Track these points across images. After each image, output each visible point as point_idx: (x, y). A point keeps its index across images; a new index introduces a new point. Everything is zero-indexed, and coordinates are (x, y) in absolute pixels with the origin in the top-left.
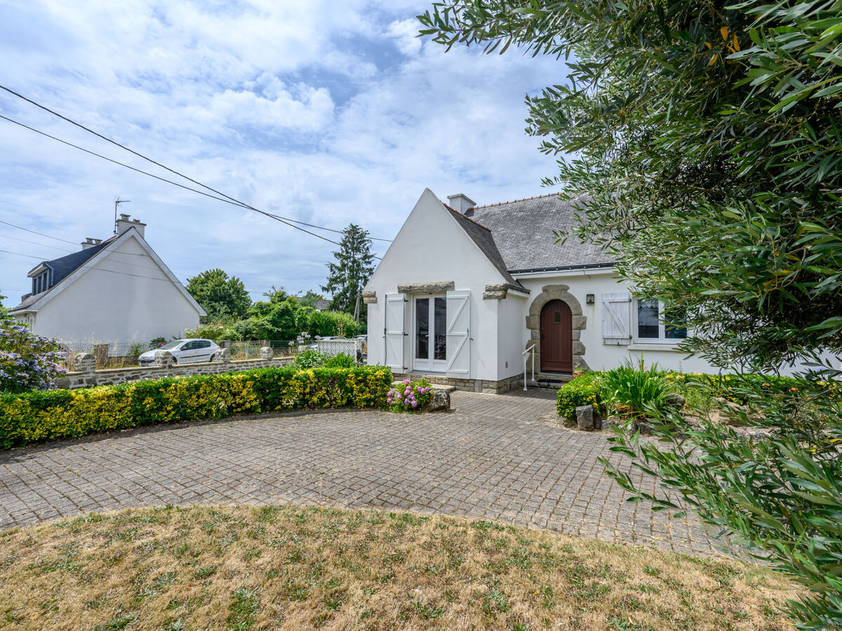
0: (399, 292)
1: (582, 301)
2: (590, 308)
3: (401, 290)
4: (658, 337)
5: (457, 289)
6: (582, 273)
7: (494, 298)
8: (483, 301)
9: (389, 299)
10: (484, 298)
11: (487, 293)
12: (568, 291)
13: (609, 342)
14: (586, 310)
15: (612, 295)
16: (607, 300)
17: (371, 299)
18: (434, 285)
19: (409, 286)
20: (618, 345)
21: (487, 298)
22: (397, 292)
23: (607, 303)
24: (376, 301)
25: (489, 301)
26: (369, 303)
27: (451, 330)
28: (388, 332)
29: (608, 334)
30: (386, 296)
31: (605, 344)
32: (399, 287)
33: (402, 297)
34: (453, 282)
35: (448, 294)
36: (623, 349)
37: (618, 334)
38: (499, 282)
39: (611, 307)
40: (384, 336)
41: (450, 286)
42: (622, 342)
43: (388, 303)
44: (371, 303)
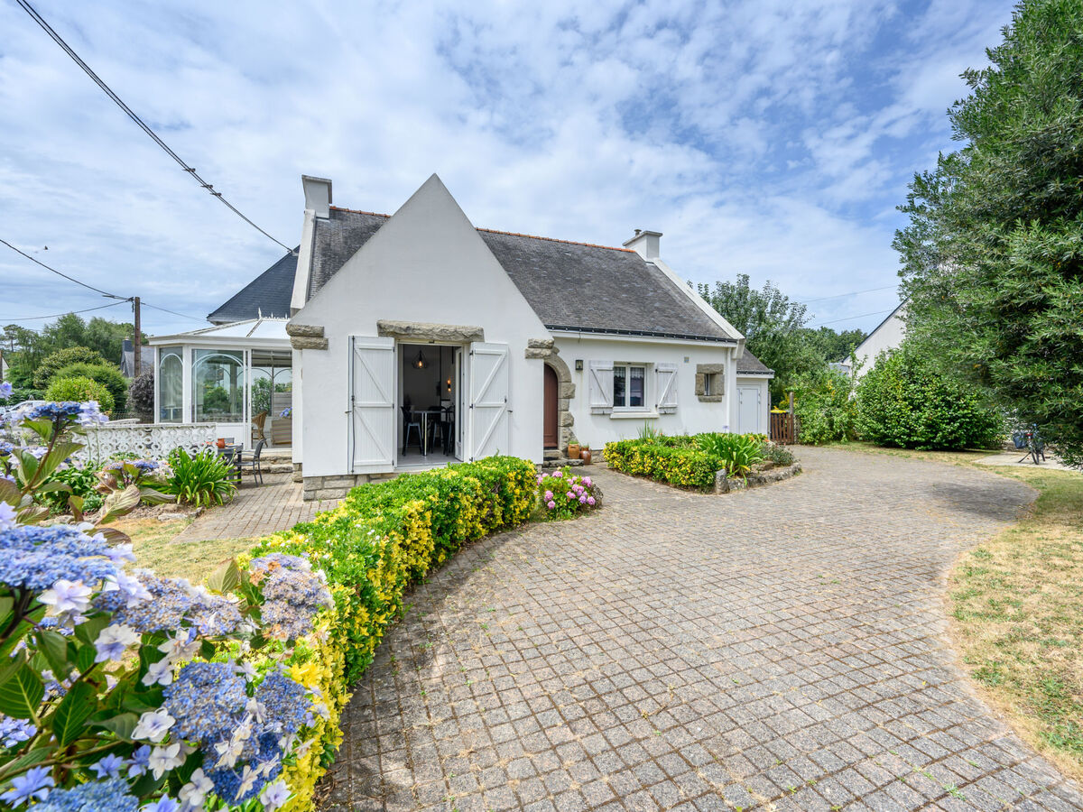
0: (381, 333)
1: (572, 367)
2: (579, 375)
3: (383, 330)
4: (624, 405)
5: (488, 341)
6: (578, 336)
7: (541, 358)
8: (525, 360)
9: (359, 344)
10: (528, 357)
11: (532, 350)
12: (558, 354)
13: (596, 412)
14: (575, 377)
15: (599, 362)
16: (595, 367)
17: (314, 340)
18: (452, 329)
19: (404, 326)
20: (604, 414)
21: (530, 356)
22: (376, 334)
23: (595, 371)
24: (327, 345)
25: (533, 361)
26: (305, 348)
27: (482, 399)
28: (359, 402)
29: (595, 404)
30: (353, 339)
31: (592, 414)
32: (379, 326)
33: (390, 343)
34: (482, 330)
35: (476, 346)
36: (607, 417)
37: (603, 404)
38: (546, 336)
39: (599, 375)
40: (351, 409)
41: (478, 335)
42: (606, 412)
43: (358, 351)
44: (311, 348)
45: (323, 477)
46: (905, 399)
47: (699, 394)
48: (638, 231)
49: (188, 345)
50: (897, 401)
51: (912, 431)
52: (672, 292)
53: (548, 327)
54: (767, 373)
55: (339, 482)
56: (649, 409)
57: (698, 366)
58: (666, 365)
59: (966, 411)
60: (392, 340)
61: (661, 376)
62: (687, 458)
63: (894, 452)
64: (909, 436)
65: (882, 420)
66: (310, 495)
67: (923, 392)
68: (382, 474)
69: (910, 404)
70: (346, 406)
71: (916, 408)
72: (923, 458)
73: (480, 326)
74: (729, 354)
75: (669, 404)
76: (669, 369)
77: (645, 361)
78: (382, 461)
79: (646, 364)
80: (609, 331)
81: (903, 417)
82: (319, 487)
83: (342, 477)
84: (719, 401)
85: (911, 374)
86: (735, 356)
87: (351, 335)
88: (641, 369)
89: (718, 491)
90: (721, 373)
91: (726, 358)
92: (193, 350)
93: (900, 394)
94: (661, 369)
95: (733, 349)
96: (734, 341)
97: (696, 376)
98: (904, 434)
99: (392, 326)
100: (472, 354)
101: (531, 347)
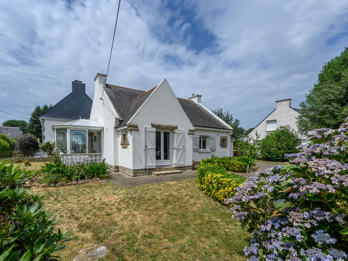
0: (152, 127)
3: (153, 126)
4: (201, 148)
5: (179, 129)
7: (192, 134)
9: (147, 130)
10: (188, 134)
11: (190, 132)
15: (197, 135)
16: (195, 137)
17: (135, 128)
18: (170, 125)
19: (158, 124)
24: (138, 130)
25: (190, 135)
26: (133, 130)
27: (178, 146)
28: (147, 147)
29: (195, 148)
30: (146, 128)
31: (194, 151)
32: (152, 124)
33: (154, 130)
34: (177, 126)
35: (176, 131)
36: (198, 152)
37: (197, 148)
38: (193, 128)
39: (196, 139)
40: (145, 149)
41: (176, 128)
42: (198, 150)
43: (147, 132)
44: (134, 131)
45: (138, 170)
46: (276, 147)
47: (221, 145)
48: (193, 95)
49: (69, 128)
50: (274, 147)
51: (278, 156)
52: (208, 114)
53: (194, 126)
54: (233, 139)
55: (142, 171)
56: (208, 149)
57: (221, 137)
58: (213, 137)
59: (294, 151)
60: (155, 128)
61: (212, 140)
62: (237, 163)
63: (273, 162)
64: (277, 158)
65: (269, 153)
66: (134, 175)
67: (282, 145)
68: (152, 169)
70: (144, 148)
71: (279, 149)
72: (282, 164)
73: (177, 125)
74: (229, 133)
75: (214, 148)
76: (214, 138)
77: (206, 135)
78: (153, 164)
79: (207, 136)
80: (199, 126)
81: (275, 152)
82: (137, 172)
83: (142, 170)
84: (226, 147)
85: (278, 140)
86: (231, 134)
87: (145, 127)
88: (205, 138)
89: (248, 172)
90: (226, 139)
91: (228, 135)
92: (70, 130)
93: (275, 145)
94: (212, 138)
95: (230, 132)
96: (231, 130)
97: (220, 140)
98: (275, 157)
99: (155, 124)
100: (175, 133)
101: (189, 131)
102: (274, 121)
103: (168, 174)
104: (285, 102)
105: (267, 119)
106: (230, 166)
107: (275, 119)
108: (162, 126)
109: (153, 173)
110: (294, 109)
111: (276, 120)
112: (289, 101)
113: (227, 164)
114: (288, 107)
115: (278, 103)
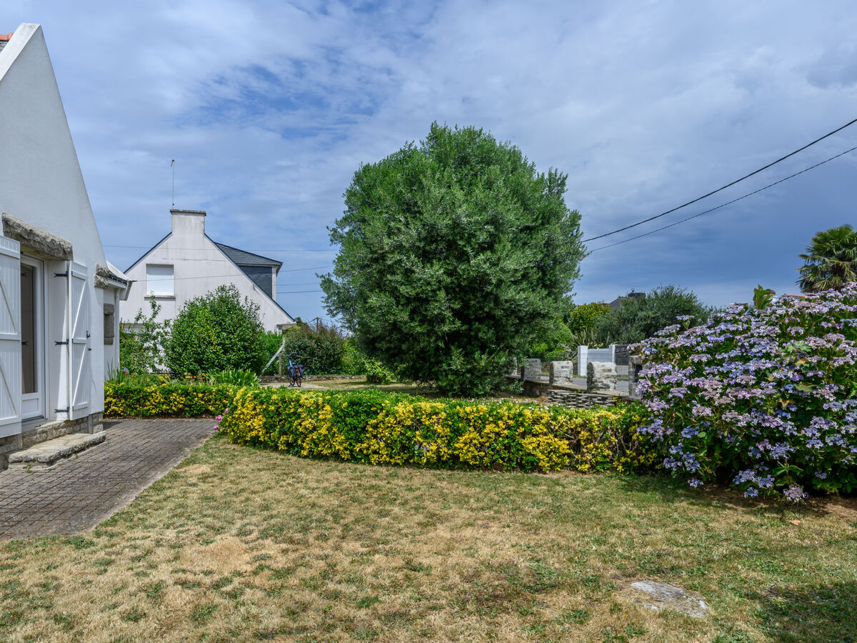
0: (6, 234)
3: (10, 229)
5: (75, 261)
8: (94, 289)
10: (96, 286)
11: (99, 278)
19: (28, 228)
22: (2, 232)
27: (75, 334)
32: (7, 223)
33: (17, 250)
34: (71, 246)
35: (70, 266)
38: (104, 264)
41: (69, 252)
46: (218, 345)
68: (7, 439)
69: (222, 349)
73: (70, 242)
78: (15, 413)
84: (112, 343)
90: (113, 314)
91: (115, 299)
96: (125, 282)
99: (18, 225)
100: (66, 275)
101: (98, 274)
102: (168, 268)
103: (76, 452)
104: (193, 218)
105: (149, 259)
106: (210, 400)
107: (170, 264)
108: (38, 236)
109: (13, 456)
110: (215, 243)
111: (172, 266)
112: (201, 218)
113: (200, 395)
114: (202, 235)
115: (176, 217)
